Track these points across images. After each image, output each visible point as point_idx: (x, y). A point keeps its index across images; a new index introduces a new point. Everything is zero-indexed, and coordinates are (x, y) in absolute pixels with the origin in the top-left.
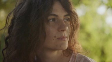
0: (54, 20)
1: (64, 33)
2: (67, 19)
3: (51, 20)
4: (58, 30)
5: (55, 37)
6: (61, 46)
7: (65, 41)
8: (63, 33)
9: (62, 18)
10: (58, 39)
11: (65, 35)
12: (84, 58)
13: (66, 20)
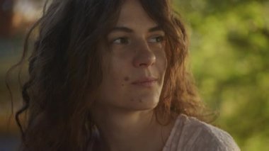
0: (124, 40)
1: (148, 71)
2: (157, 38)
3: (118, 41)
4: (134, 63)
5: (127, 79)
6: (140, 101)
7: (150, 88)
8: (146, 71)
9: (144, 36)
10: (134, 83)
11: (150, 75)
12: (201, 129)
13: (155, 40)
